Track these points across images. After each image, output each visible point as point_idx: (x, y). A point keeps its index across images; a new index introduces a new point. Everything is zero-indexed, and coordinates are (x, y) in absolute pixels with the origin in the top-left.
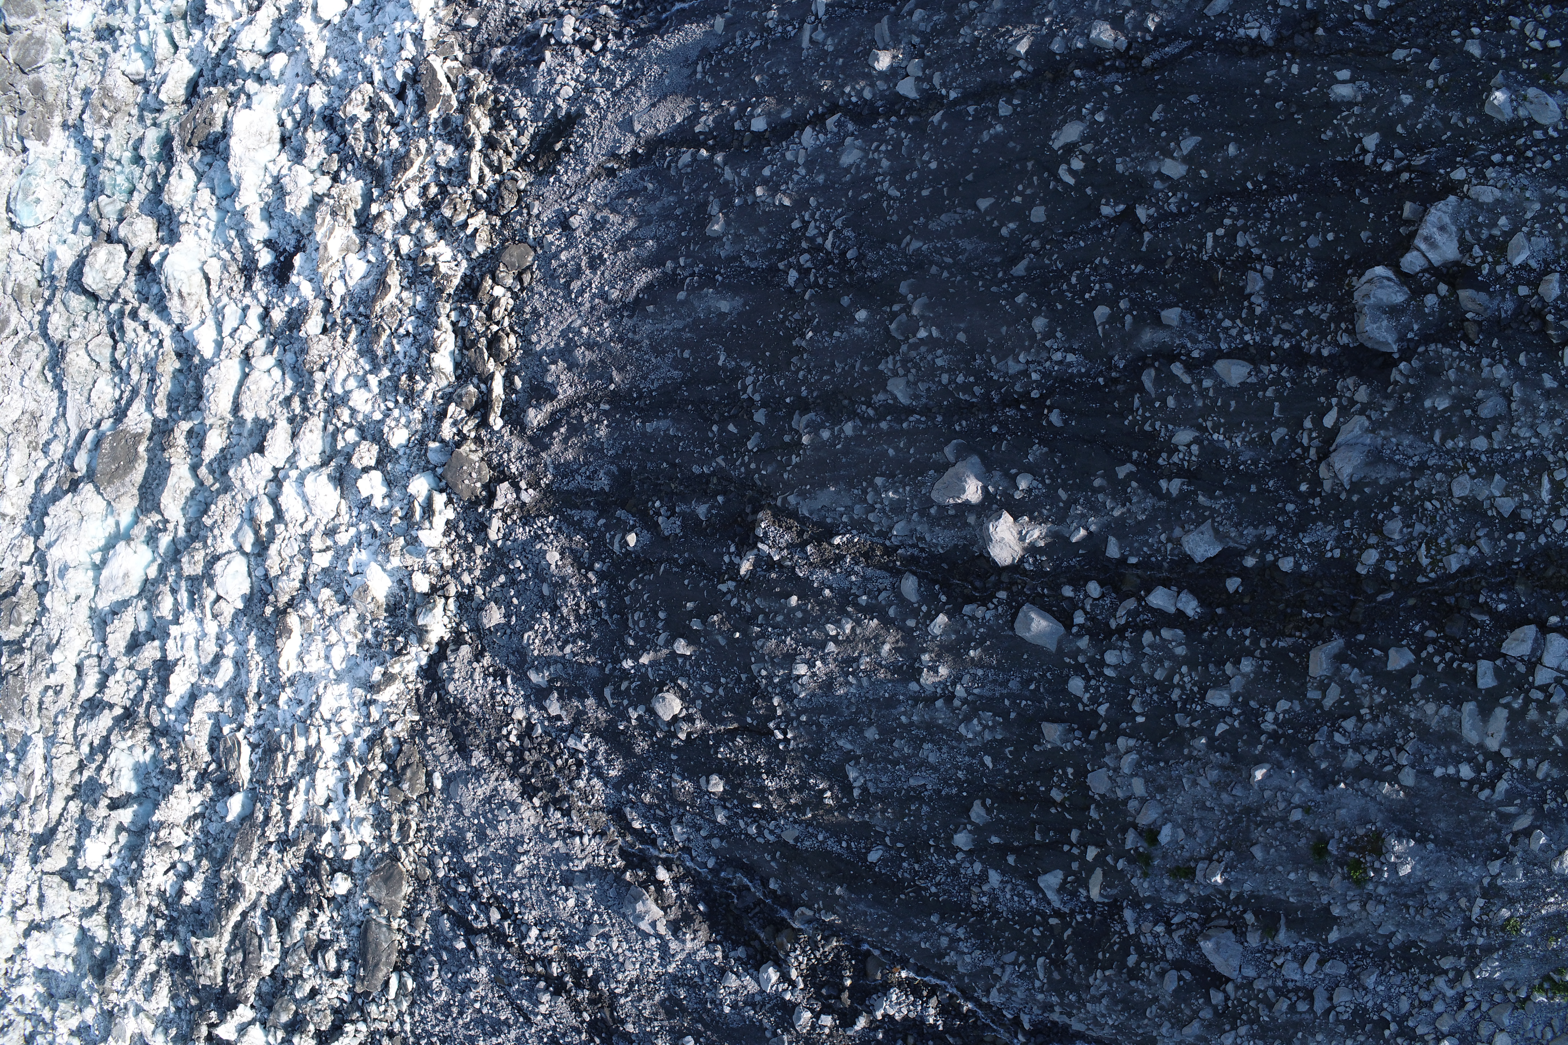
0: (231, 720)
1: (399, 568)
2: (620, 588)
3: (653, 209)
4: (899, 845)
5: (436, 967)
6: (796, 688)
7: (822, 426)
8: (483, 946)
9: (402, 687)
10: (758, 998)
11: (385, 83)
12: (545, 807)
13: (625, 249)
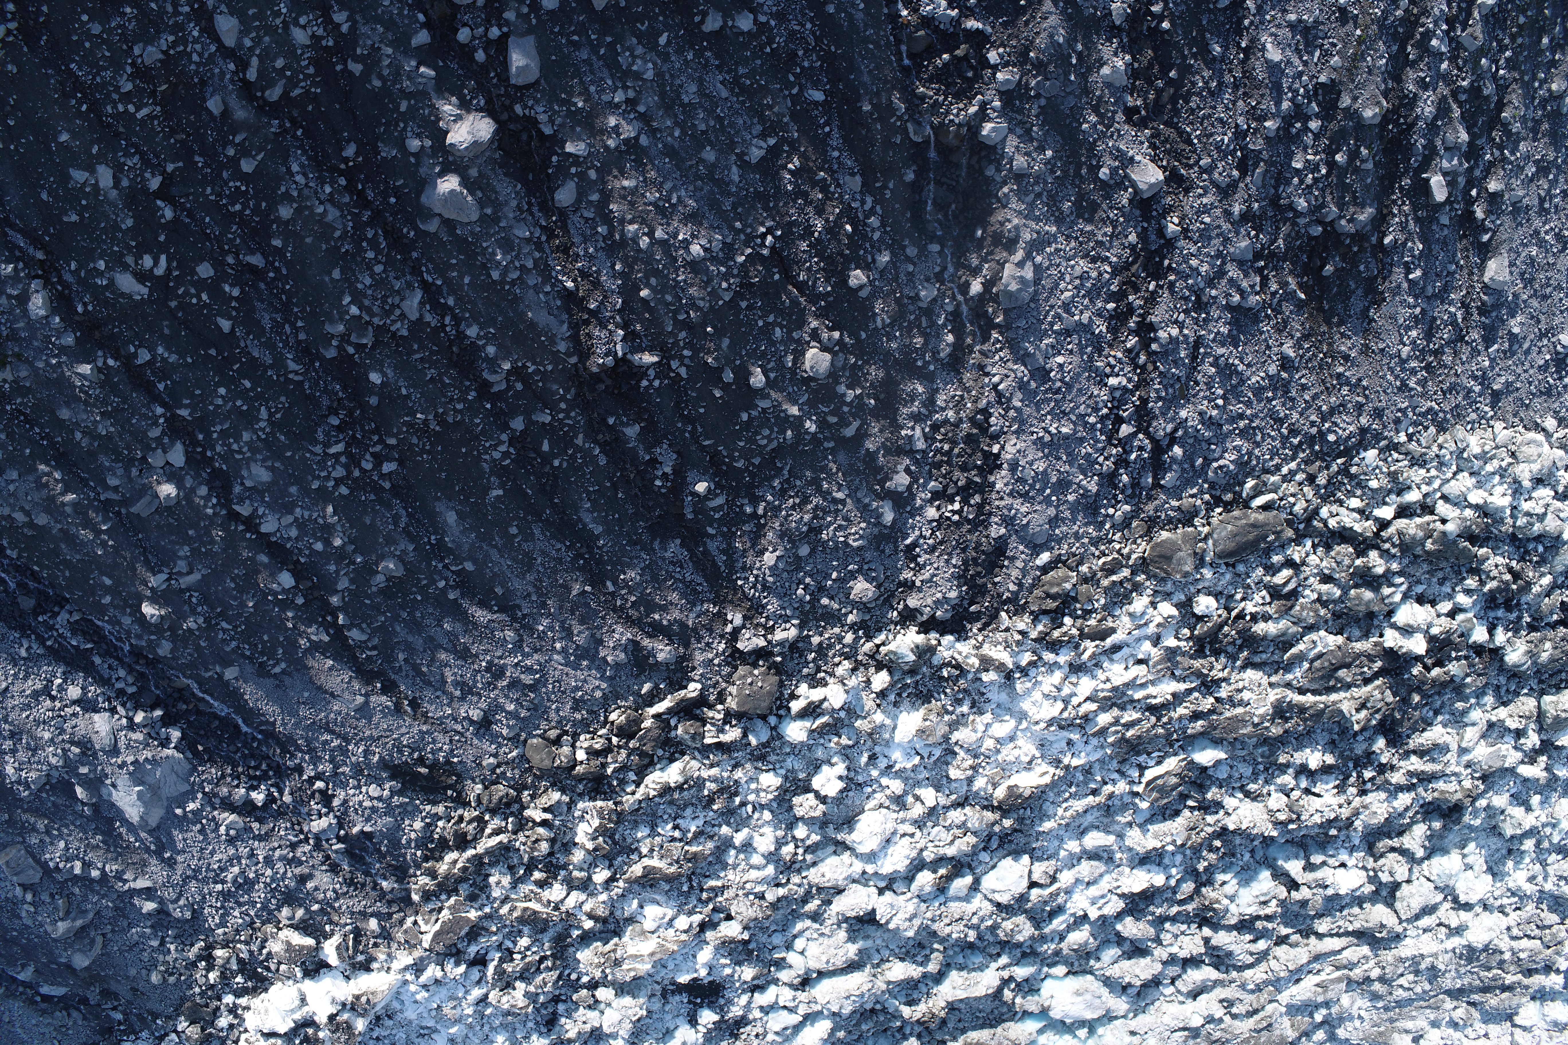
0: (1136, 810)
1: (883, 712)
2: (752, 475)
3: (418, 642)
4: (792, 78)
5: (1215, 465)
6: (716, 246)
7: (487, 359)
8: (1162, 427)
9: (986, 646)
10: (1019, 131)
11: (479, 982)
12: (995, 437)
13: (467, 649)
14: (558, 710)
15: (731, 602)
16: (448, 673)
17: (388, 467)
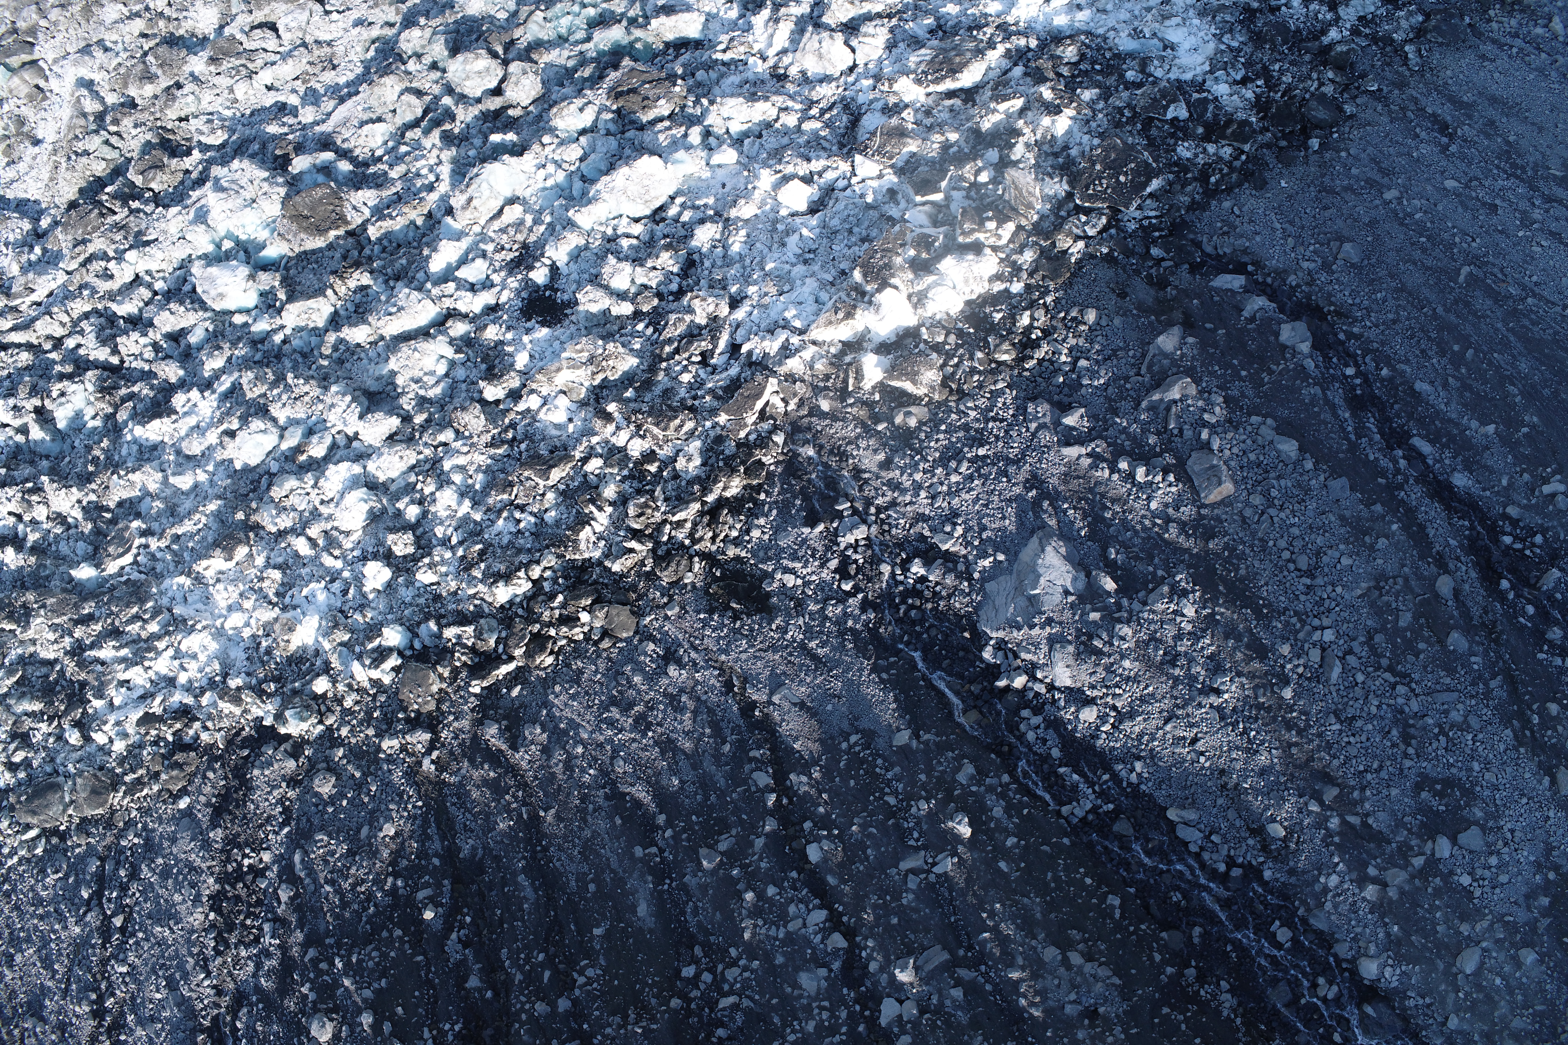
3: (707, 765)
5: (61, 876)
8: (94, 918)
12: (211, 928)
14: (596, 672)
15: (430, 782)
16: (688, 724)
17: (688, 972)
